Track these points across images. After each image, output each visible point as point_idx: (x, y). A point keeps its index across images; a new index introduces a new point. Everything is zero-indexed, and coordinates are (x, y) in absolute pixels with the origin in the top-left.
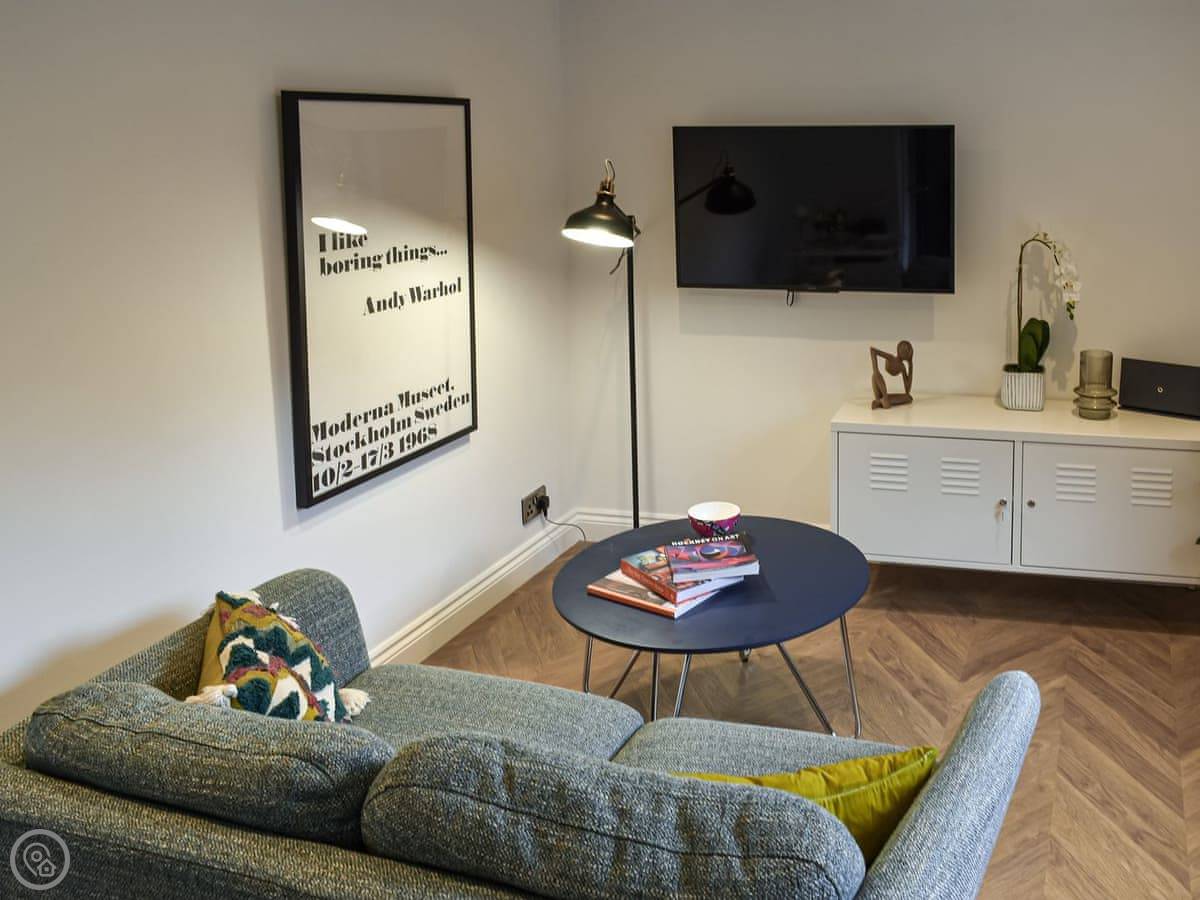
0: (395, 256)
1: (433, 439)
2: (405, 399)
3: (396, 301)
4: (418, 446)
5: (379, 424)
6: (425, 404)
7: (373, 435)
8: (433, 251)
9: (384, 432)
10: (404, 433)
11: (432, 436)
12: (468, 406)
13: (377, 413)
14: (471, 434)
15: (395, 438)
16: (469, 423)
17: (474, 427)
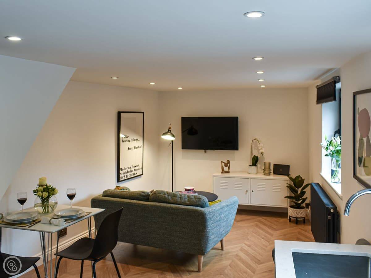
0: (132, 140)
1: (136, 175)
2: (132, 166)
3: (132, 148)
4: (134, 176)
5: (129, 170)
6: (136, 168)
7: (128, 172)
8: (137, 140)
9: (130, 172)
10: (132, 173)
11: (136, 174)
12: (142, 170)
13: (129, 168)
14: (142, 176)
15: (131, 173)
16: (142, 173)
17: (143, 174)
